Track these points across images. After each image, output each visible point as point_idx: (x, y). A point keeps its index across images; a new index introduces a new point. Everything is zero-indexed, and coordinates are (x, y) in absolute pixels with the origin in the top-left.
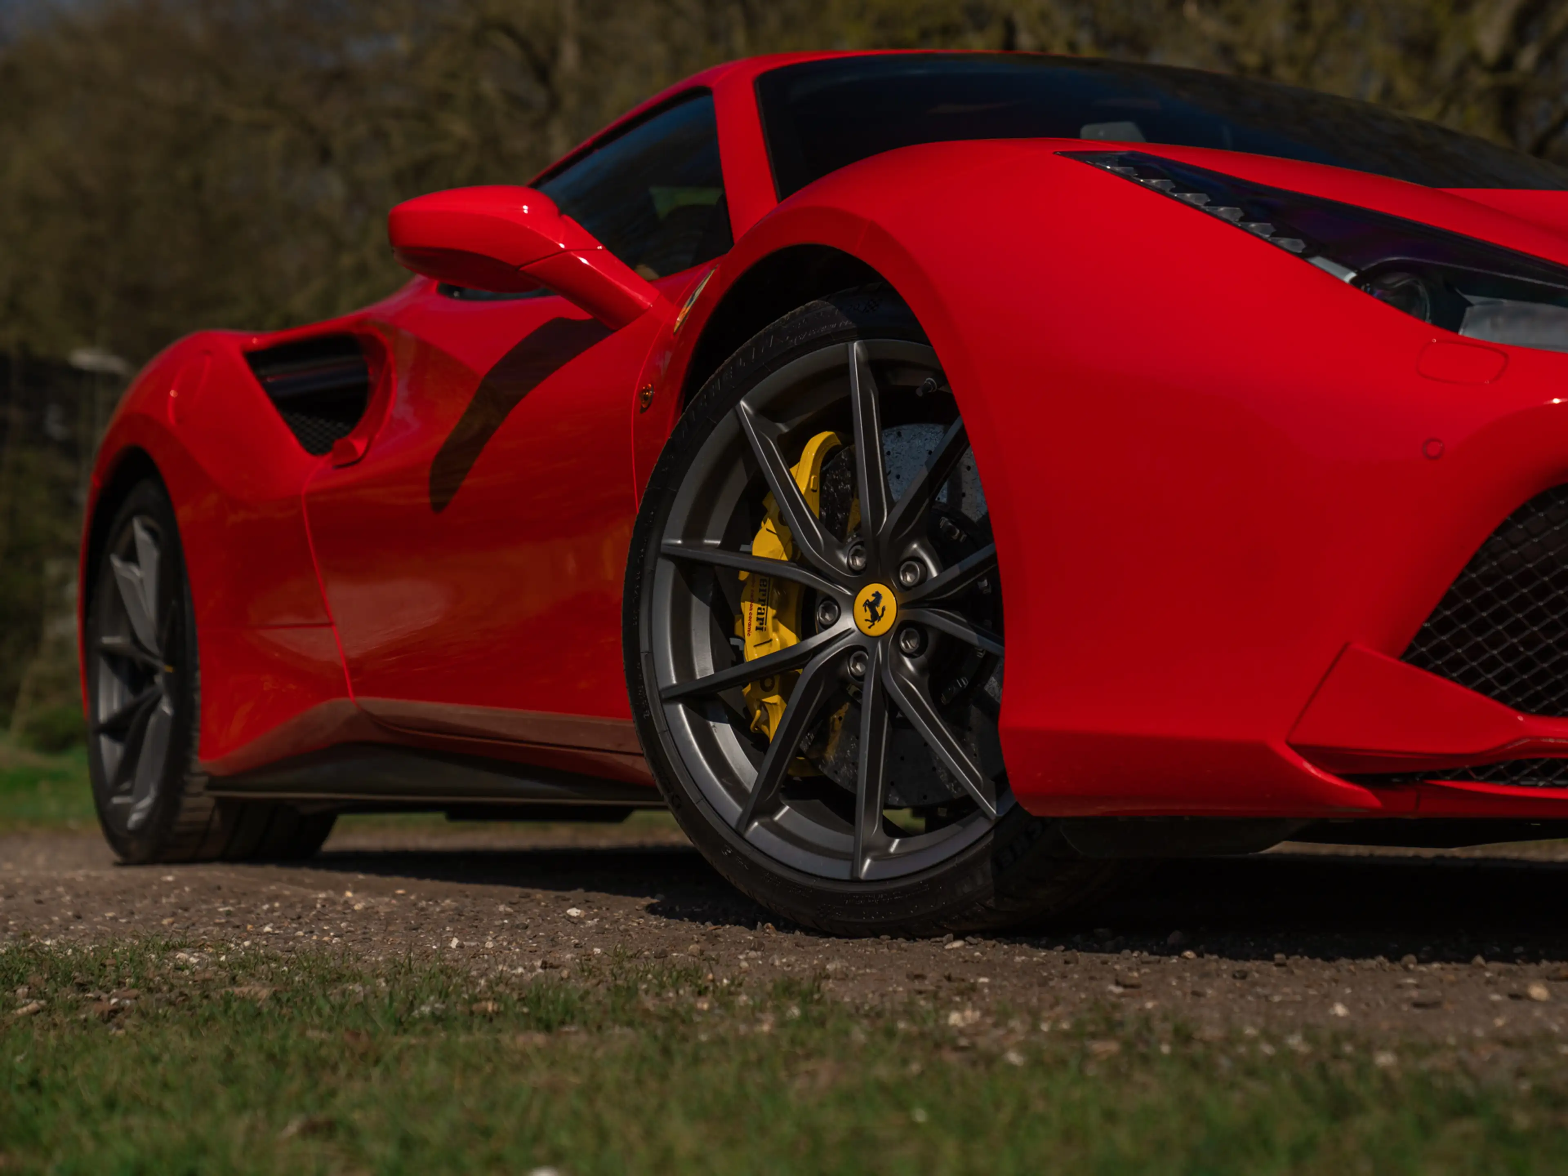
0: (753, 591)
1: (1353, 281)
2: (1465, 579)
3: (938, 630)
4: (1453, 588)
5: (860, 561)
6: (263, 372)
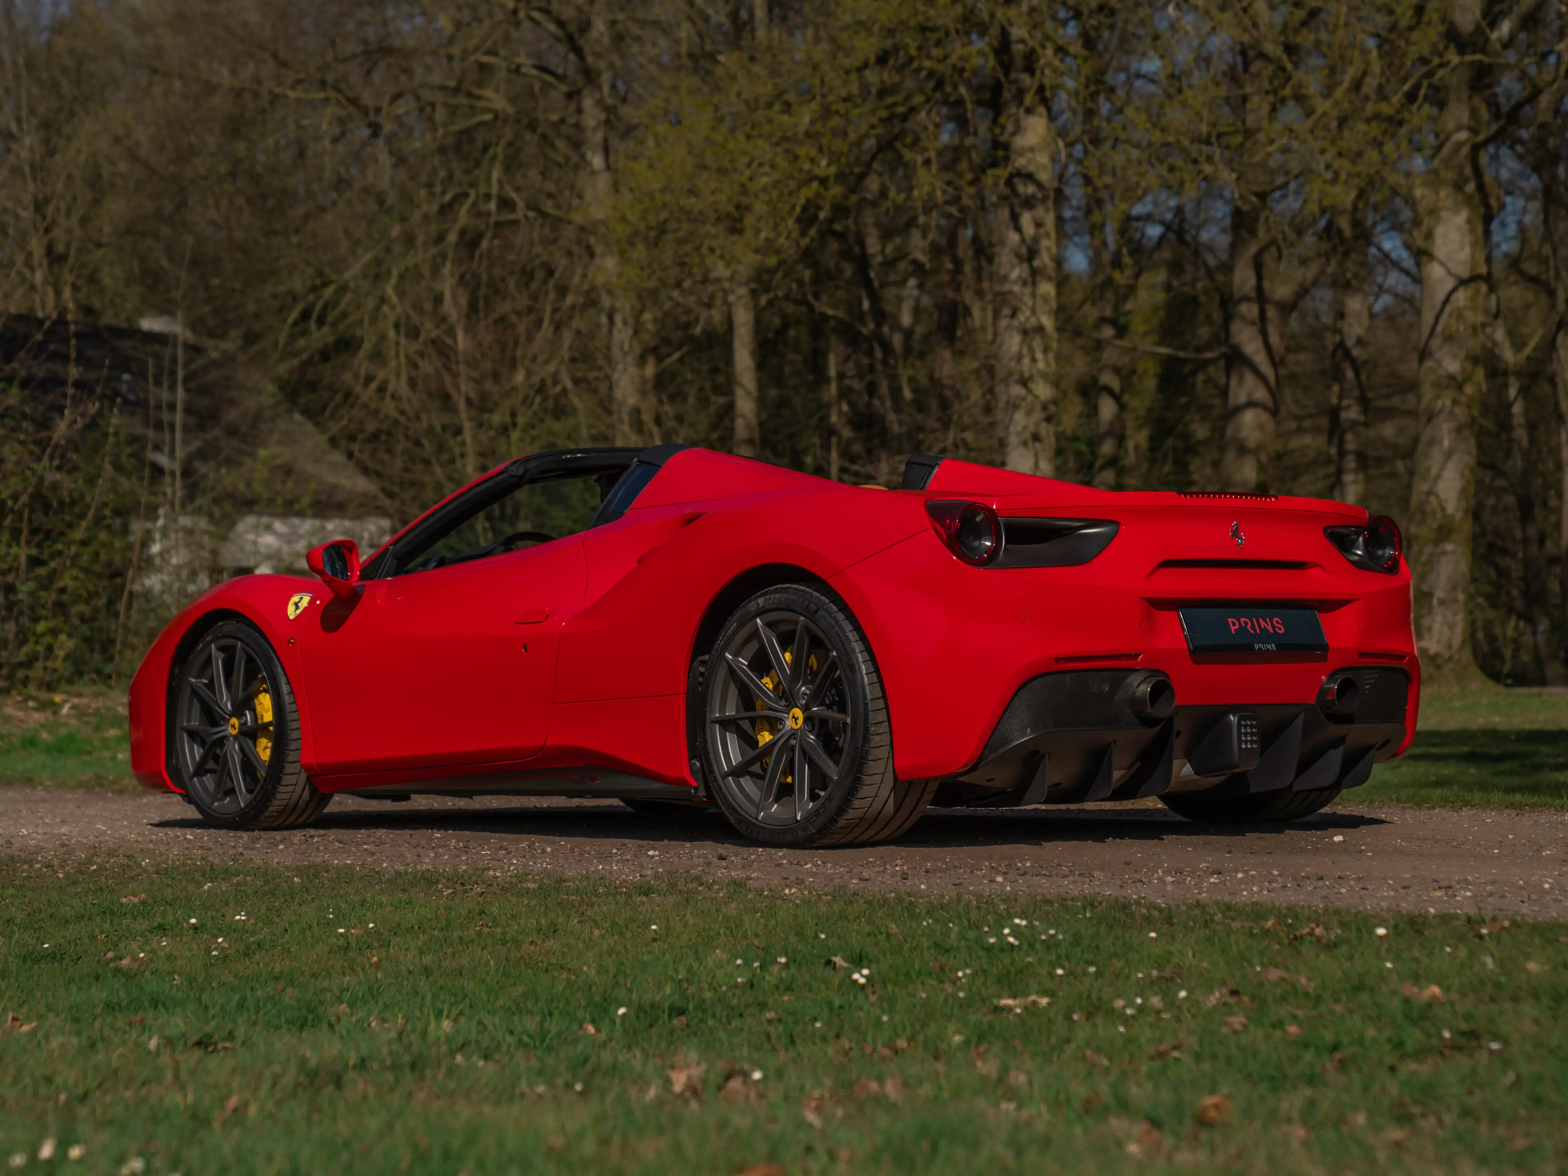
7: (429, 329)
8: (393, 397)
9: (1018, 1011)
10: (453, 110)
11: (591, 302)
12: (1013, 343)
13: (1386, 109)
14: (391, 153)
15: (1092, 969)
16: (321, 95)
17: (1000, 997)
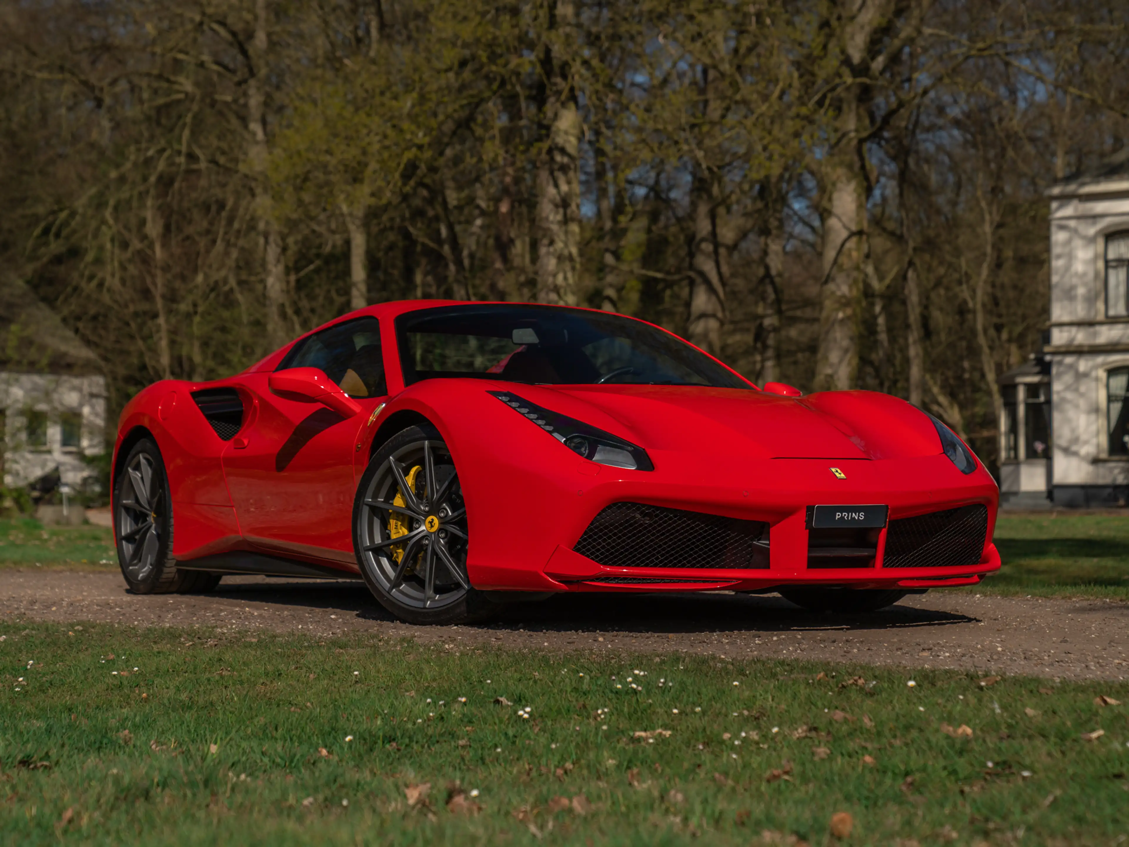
0: (394, 516)
1: (564, 441)
2: (590, 528)
3: (451, 532)
4: (587, 530)
5: (428, 509)
6: (199, 401)
7: (136, 244)
8: (109, 290)
9: (651, 741)
10: (155, 92)
11: (252, 226)
12: (552, 263)
13: (804, 111)
14: (111, 120)
15: (698, 709)
16: (60, 76)
17: (634, 731)
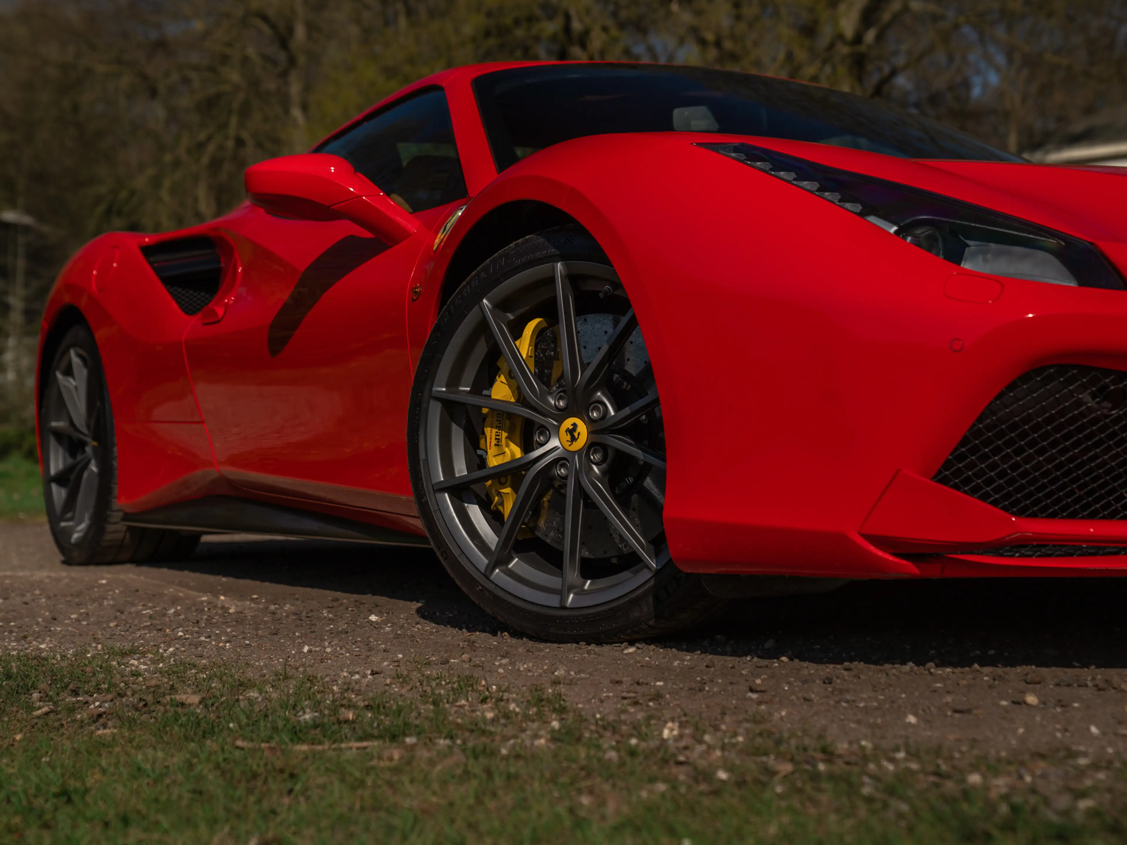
0: (492, 421)
1: (896, 232)
2: (976, 428)
3: (615, 448)
4: (967, 434)
5: (563, 403)
6: (152, 259)
10: (205, 83)
14: (165, 108)
16: (118, 69)
